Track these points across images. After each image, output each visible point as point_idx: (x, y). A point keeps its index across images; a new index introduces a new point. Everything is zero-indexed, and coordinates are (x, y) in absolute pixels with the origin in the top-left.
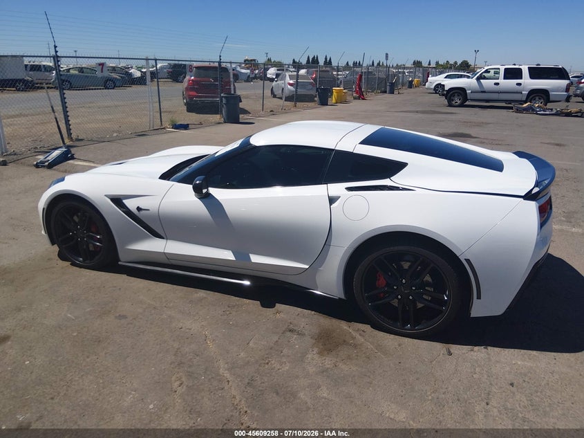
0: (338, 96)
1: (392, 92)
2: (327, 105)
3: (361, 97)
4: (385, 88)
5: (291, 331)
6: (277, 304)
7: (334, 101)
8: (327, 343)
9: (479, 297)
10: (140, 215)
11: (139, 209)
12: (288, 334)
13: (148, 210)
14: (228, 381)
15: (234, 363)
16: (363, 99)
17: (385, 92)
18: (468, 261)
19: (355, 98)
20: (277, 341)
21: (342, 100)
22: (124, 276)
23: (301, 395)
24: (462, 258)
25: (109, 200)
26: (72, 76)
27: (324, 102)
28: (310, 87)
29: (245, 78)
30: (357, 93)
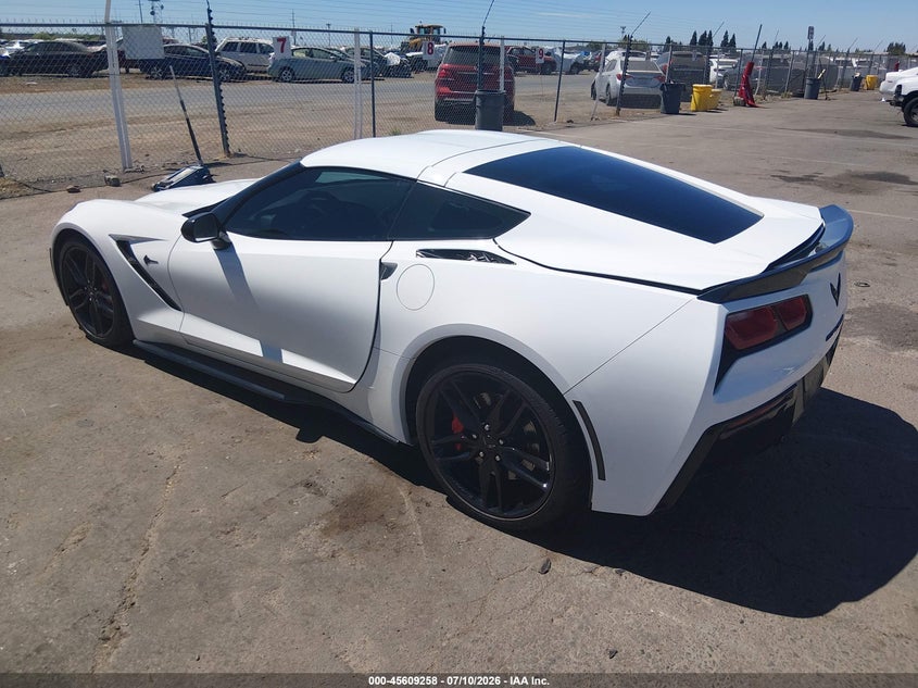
0: (700, 100)
1: (813, 96)
2: (678, 114)
3: (748, 101)
4: (803, 87)
5: (308, 485)
6: (324, 437)
7: (692, 106)
8: (353, 514)
9: (602, 476)
10: (148, 268)
11: (147, 260)
12: (301, 489)
13: (156, 262)
14: (146, 550)
15: (176, 523)
16: (751, 106)
17: (802, 96)
18: (579, 405)
19: (736, 104)
20: (272, 499)
21: (709, 106)
22: (141, 363)
23: (236, 596)
24: (569, 399)
25: (114, 243)
26: (297, 61)
27: (672, 109)
28: (657, 81)
29: (567, 67)
30: (741, 95)
